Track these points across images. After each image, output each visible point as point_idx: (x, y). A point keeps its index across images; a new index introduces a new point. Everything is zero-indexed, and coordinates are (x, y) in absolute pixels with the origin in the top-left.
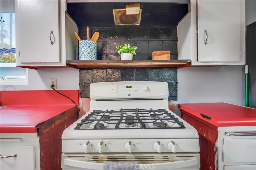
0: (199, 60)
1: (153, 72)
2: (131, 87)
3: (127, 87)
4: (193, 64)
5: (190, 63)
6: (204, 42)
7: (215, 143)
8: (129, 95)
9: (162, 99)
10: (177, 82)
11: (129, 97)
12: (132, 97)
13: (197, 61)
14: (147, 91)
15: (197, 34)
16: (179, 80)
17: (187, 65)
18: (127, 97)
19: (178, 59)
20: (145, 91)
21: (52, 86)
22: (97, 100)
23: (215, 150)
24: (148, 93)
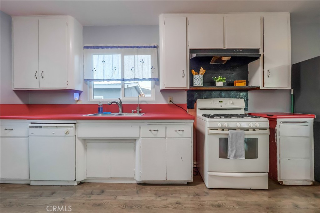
0: (265, 86)
1: (233, 93)
2: (222, 102)
3: (220, 102)
4: (261, 88)
5: (259, 88)
6: (267, 76)
7: (275, 128)
8: (221, 106)
9: (240, 109)
10: (248, 100)
11: (221, 108)
12: (223, 107)
13: (264, 86)
14: (232, 104)
15: (263, 71)
16: (249, 98)
17: (257, 89)
18: (220, 108)
19: (249, 85)
20: (231, 104)
21: (171, 101)
22: (201, 109)
23: (275, 131)
24: (232, 105)
